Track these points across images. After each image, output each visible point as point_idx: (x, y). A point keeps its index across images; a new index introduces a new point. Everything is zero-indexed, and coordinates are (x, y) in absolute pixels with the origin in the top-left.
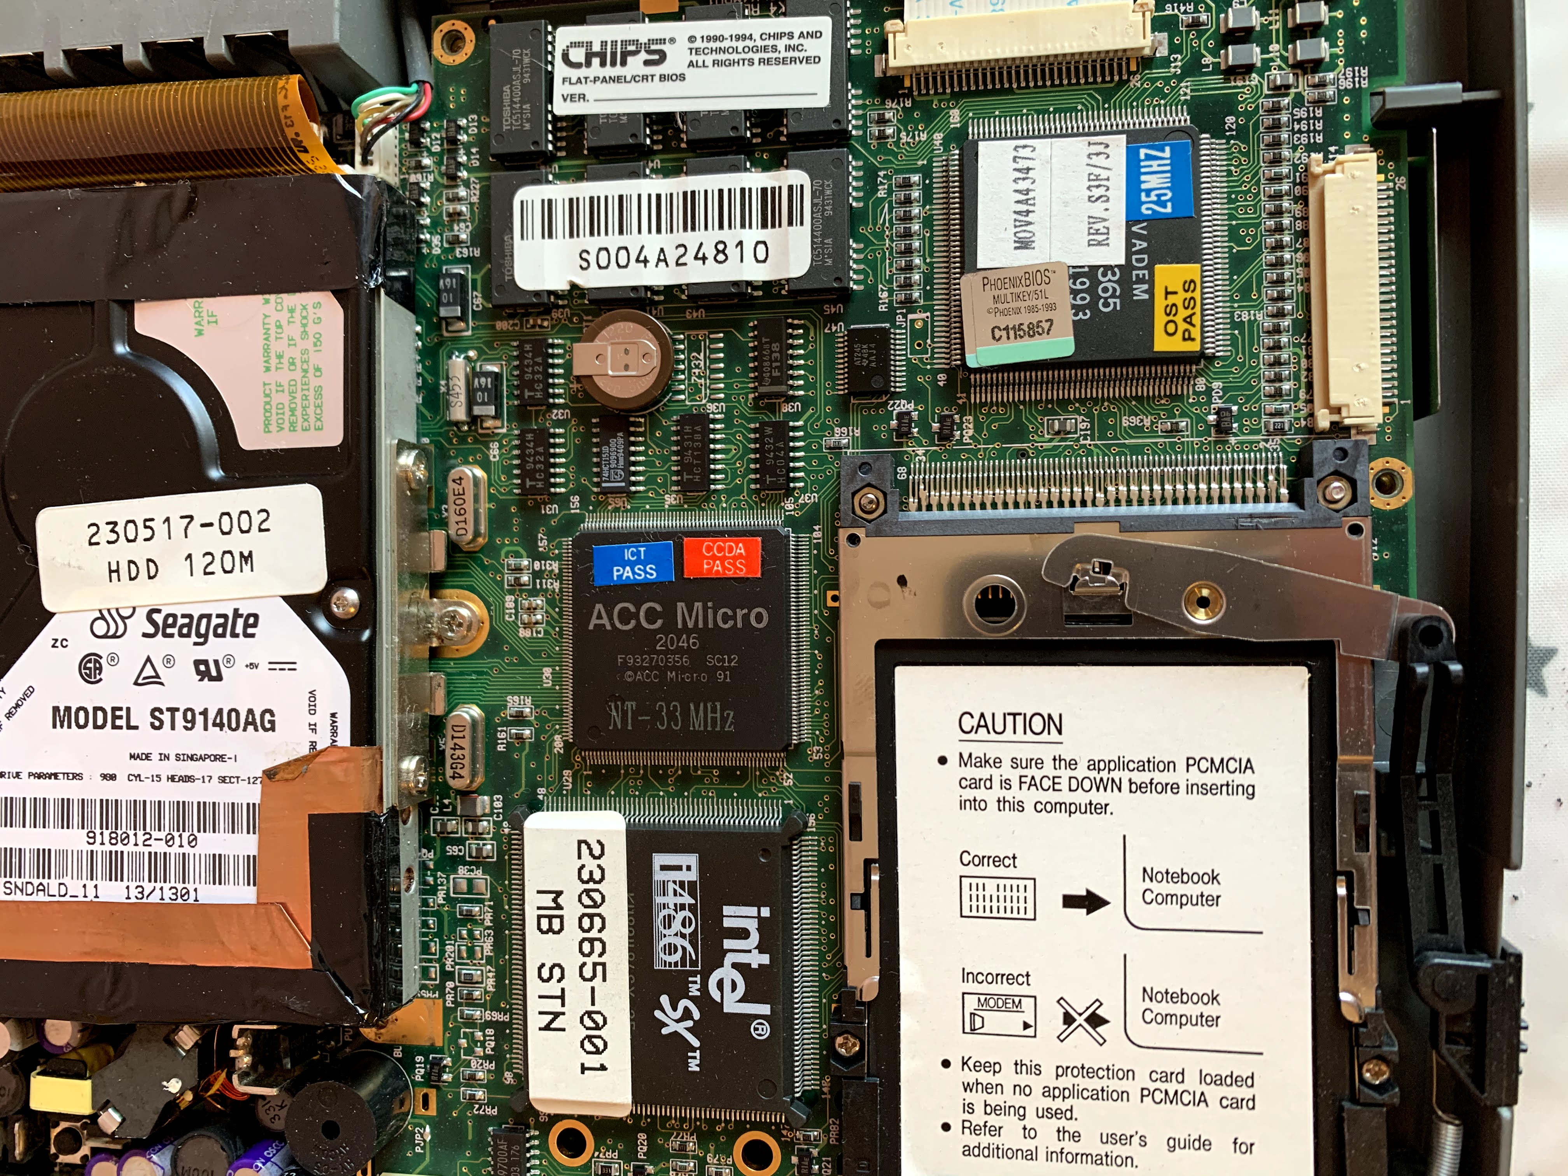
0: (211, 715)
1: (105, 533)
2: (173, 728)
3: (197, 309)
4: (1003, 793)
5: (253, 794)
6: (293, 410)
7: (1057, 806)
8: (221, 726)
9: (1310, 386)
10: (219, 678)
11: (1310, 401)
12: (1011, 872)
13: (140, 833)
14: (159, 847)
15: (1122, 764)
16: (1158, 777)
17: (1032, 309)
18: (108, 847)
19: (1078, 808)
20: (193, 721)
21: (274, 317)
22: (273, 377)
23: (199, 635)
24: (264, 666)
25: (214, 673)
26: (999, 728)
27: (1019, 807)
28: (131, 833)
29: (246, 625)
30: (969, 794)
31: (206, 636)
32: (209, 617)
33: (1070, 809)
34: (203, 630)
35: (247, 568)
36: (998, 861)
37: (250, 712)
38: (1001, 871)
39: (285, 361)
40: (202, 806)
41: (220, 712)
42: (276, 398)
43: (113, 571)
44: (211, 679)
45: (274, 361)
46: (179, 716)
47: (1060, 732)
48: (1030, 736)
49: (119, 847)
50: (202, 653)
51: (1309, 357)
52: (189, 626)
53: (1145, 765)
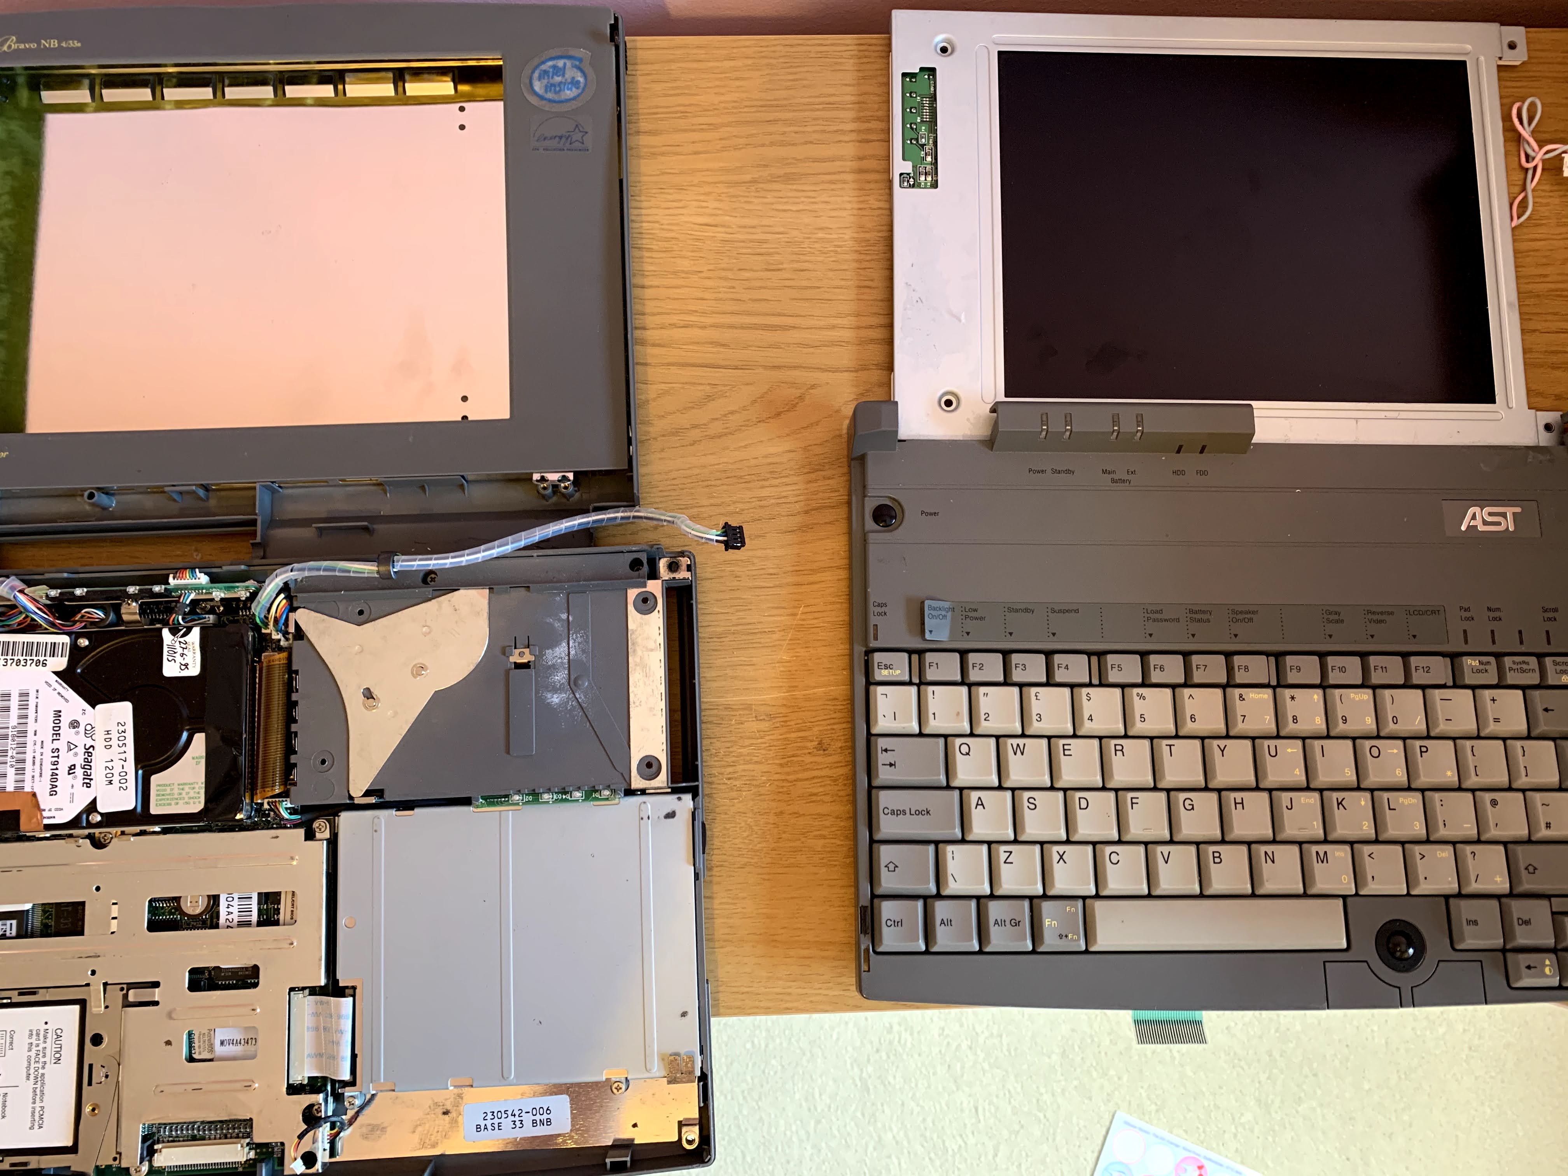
0: (55, 771)
1: (121, 728)
2: (53, 757)
3: (201, 757)
4: (34, 1045)
5: (28, 789)
6: (163, 795)
7: (29, 1063)
8: (52, 775)
9: (173, 1141)
10: (69, 774)
11: (168, 1142)
12: (7, 1048)
13: (15, 746)
14: (10, 754)
15: (43, 1084)
16: (38, 1097)
17: (199, 1047)
18: (10, 734)
19: (29, 1070)
20: (54, 765)
21: (197, 786)
22: (176, 787)
23: (85, 765)
24: (72, 791)
25: (71, 772)
26: (57, 1042)
27: (30, 1050)
28: (15, 742)
29: (87, 783)
30: (34, 1033)
31: (84, 768)
32: (90, 769)
33: (28, 1068)
34: (86, 767)
35: (107, 783)
36: (11, 1043)
37: (56, 786)
38: (8, 1044)
39: (181, 791)
40: (24, 769)
41: (57, 775)
42: (168, 788)
43: (108, 732)
44: (69, 771)
45: (181, 787)
46: (56, 759)
47: (55, 1063)
48: (54, 1053)
49: (10, 738)
50: (78, 767)
51: (184, 1141)
52: (88, 762)
53: (42, 1092)
